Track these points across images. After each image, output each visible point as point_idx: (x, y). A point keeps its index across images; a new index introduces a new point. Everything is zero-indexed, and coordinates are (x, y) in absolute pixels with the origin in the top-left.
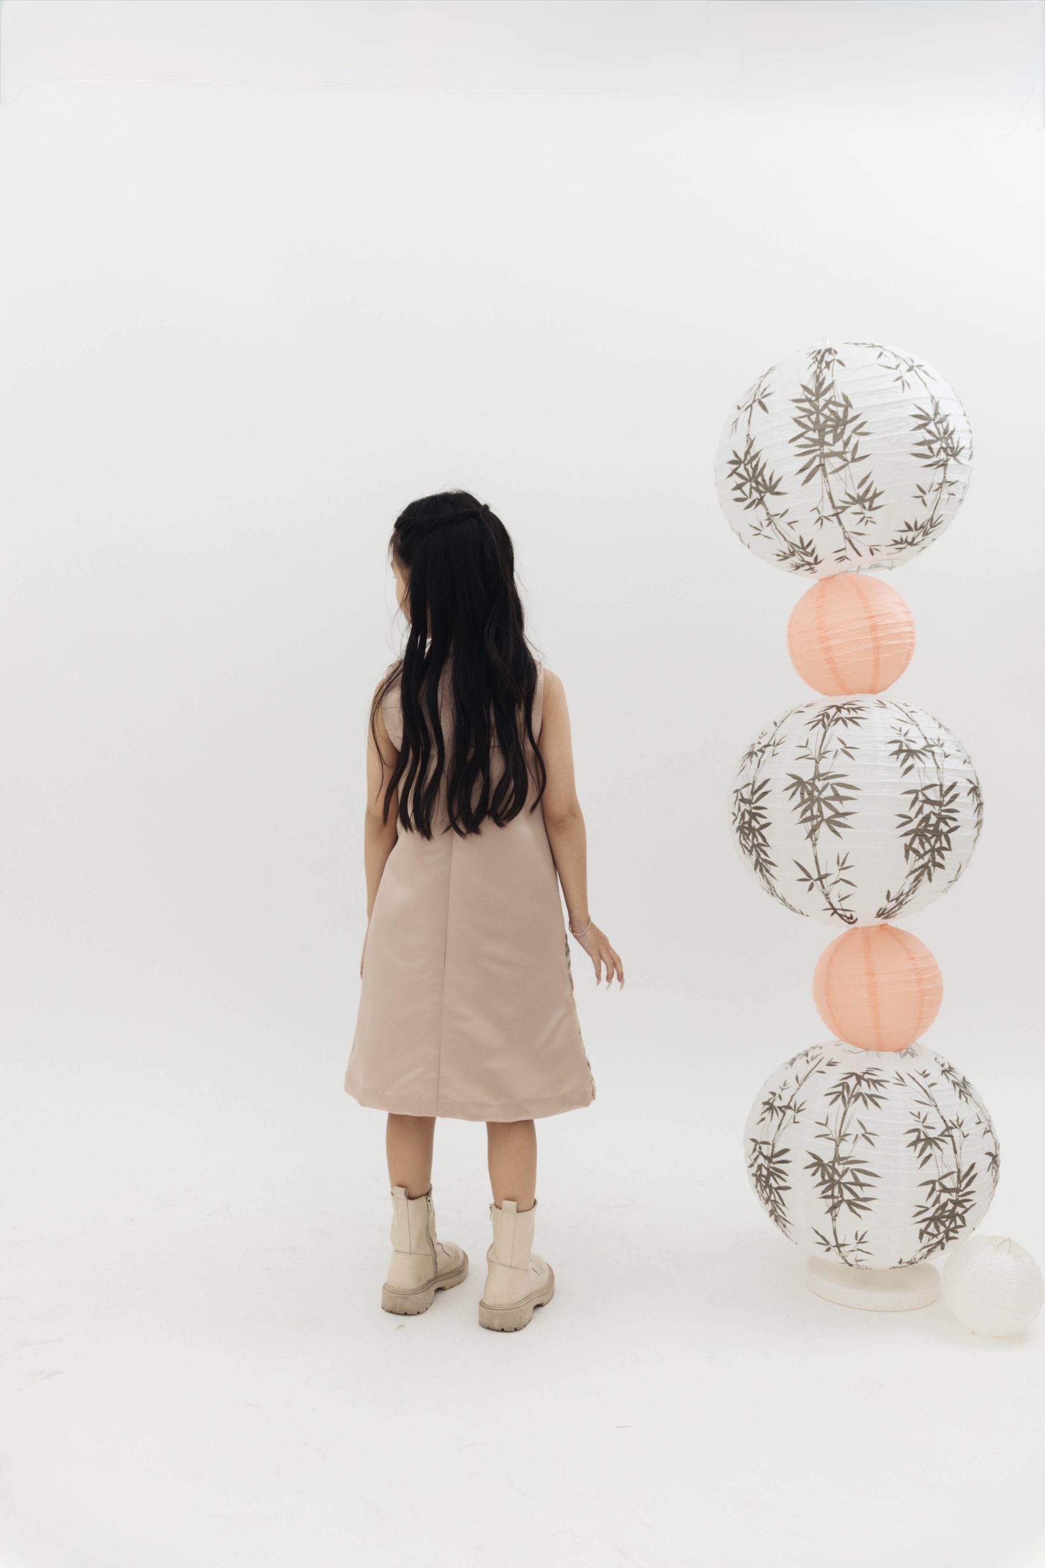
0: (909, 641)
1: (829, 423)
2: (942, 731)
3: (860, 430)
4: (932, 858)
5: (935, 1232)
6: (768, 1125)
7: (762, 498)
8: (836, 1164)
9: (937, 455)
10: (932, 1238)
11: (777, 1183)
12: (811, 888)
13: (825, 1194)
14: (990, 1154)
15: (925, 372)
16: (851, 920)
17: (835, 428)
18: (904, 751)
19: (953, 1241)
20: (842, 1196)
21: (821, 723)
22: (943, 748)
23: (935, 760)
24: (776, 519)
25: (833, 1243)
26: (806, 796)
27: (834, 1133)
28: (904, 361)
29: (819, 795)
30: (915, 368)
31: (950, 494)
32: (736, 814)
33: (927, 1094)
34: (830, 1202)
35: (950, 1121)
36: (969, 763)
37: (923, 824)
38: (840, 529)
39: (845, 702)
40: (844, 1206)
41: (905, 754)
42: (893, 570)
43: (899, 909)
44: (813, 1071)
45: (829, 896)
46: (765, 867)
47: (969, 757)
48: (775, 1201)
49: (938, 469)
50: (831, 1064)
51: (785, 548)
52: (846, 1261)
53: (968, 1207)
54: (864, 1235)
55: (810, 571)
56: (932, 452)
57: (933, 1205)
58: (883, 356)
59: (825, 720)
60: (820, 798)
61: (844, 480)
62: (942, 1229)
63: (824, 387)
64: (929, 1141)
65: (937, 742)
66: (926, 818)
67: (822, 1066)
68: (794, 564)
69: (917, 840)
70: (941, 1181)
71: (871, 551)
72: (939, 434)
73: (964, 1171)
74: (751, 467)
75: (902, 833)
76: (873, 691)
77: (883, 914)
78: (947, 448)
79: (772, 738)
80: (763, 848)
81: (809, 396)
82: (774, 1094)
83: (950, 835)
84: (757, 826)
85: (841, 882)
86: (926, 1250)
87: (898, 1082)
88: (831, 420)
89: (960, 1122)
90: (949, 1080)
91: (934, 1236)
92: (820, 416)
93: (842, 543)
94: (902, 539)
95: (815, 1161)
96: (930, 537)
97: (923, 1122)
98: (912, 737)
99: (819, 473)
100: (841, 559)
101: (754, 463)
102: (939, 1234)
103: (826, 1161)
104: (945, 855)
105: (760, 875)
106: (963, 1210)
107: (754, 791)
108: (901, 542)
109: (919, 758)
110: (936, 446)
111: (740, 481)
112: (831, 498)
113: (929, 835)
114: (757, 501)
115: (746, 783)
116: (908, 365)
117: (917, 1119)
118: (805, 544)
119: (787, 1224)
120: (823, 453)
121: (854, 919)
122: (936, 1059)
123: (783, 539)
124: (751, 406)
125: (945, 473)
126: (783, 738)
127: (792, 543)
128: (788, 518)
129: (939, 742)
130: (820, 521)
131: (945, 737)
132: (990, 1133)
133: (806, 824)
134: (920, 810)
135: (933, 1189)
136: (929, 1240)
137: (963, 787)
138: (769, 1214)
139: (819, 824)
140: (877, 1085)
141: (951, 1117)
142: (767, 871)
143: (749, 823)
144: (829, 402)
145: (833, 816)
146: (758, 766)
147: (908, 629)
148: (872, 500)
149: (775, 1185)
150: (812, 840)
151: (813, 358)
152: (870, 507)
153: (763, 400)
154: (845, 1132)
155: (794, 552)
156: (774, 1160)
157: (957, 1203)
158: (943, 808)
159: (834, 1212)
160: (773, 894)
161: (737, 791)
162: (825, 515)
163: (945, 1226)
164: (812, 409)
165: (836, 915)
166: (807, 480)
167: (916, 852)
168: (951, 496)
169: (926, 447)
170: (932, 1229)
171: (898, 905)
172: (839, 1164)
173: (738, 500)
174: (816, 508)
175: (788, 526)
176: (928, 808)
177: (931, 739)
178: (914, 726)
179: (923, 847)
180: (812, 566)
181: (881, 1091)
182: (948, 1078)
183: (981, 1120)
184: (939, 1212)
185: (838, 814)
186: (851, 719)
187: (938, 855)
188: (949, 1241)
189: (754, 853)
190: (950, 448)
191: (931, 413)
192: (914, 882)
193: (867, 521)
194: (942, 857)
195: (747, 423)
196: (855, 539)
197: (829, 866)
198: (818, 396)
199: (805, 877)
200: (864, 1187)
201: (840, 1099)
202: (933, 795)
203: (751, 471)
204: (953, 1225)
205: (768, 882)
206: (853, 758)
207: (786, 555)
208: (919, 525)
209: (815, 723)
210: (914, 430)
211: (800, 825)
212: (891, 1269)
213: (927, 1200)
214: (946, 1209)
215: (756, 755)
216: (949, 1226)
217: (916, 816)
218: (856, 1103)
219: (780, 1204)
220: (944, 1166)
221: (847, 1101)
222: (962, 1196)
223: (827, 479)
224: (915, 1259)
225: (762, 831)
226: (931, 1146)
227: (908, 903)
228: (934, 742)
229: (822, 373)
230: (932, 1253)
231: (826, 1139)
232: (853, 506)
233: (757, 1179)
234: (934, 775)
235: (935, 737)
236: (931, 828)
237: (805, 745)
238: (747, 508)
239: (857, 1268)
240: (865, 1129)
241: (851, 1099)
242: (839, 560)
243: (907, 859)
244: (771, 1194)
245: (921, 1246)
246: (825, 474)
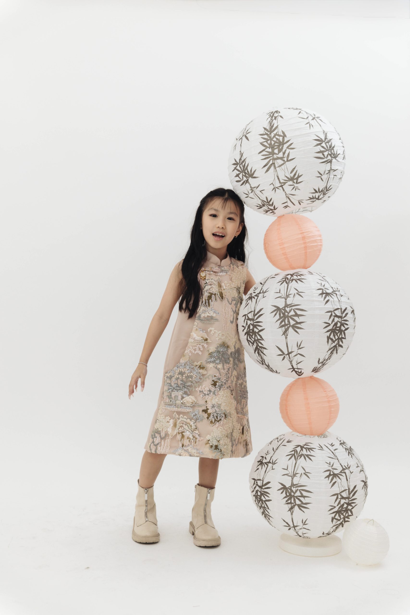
0: (320, 244)
1: (276, 144)
2: (338, 285)
3: (290, 147)
4: (338, 342)
5: (339, 518)
6: (260, 472)
7: (248, 180)
8: (292, 487)
9: (327, 157)
10: (338, 521)
12: (284, 359)
13: (287, 502)
14: (363, 481)
15: (321, 120)
16: (300, 374)
17: (279, 146)
18: (324, 293)
19: (347, 523)
20: (295, 503)
21: (285, 281)
22: (340, 292)
23: (337, 297)
24: (255, 189)
25: (292, 526)
26: (282, 315)
27: (291, 473)
28: (311, 115)
29: (288, 314)
30: (316, 118)
31: (334, 175)
32: (245, 326)
33: (334, 454)
34: (290, 506)
35: (344, 466)
36: (350, 299)
37: (335, 327)
38: (284, 193)
39: (294, 273)
40: (296, 507)
41: (325, 294)
42: (312, 212)
43: (322, 367)
44: (280, 445)
45: (292, 362)
46: (260, 350)
47: (349, 297)
48: (264, 507)
49: (328, 164)
50: (288, 442)
51: (260, 203)
52: (298, 534)
53: (353, 506)
54: (306, 521)
55: (272, 213)
56: (324, 156)
57: (338, 505)
58: (301, 113)
59: (287, 280)
60: (288, 316)
61: (284, 170)
62: (342, 517)
63: (274, 128)
64: (335, 475)
65: (337, 289)
66: (336, 324)
67: (285, 443)
68: (265, 210)
69: (332, 334)
70: (341, 494)
71: (299, 202)
72: (327, 148)
73: (351, 489)
74: (242, 166)
75: (326, 331)
76: (305, 267)
77: (315, 370)
78: (331, 154)
79: (261, 289)
80: (260, 341)
81: (267, 132)
82: (263, 457)
83: (346, 332)
84: (257, 331)
85: (298, 355)
86: (335, 527)
87: (320, 449)
88: (277, 143)
89: (349, 466)
90: (343, 448)
91: (339, 520)
92: (272, 141)
93: (286, 200)
94: (313, 197)
95: (282, 486)
96: (327, 196)
97: (332, 467)
98: (327, 287)
99: (272, 168)
100: (286, 207)
101: (243, 164)
102: (341, 519)
103: (287, 487)
104: (343, 341)
105: (257, 355)
106: (351, 507)
107: (255, 314)
108: (313, 198)
109: (331, 296)
110: (326, 154)
111: (238, 172)
112: (278, 179)
113: (337, 332)
114: (246, 181)
115: (250, 311)
116: (313, 117)
117: (329, 465)
118: (269, 201)
119: (270, 518)
120: (274, 158)
121: (302, 373)
122: (337, 438)
123: (259, 199)
124: (242, 138)
125: (331, 166)
126: (268, 288)
127: (263, 200)
128: (260, 189)
129: (338, 290)
130: (274, 190)
131: (339, 288)
132: (363, 471)
133: (282, 328)
134: (333, 320)
135: (337, 498)
136: (336, 522)
137: (349, 310)
138: (261, 514)
139: (288, 328)
140: (310, 450)
141: (345, 464)
142: (262, 352)
143: (252, 330)
144: (275, 135)
145: (295, 324)
146: (256, 303)
147: (319, 238)
148: (297, 179)
149: (264, 499)
150: (285, 335)
151: (269, 115)
152: (297, 182)
153: (247, 135)
154: (296, 472)
155: (264, 204)
156: (263, 487)
157: (348, 504)
158: (343, 319)
159: (292, 510)
160: (262, 364)
161: (245, 315)
162: (276, 187)
163: (343, 515)
164: (268, 138)
165: (294, 371)
166: (267, 171)
167: (332, 339)
168: (335, 176)
169: (321, 154)
170: (337, 517)
171: (322, 365)
172: (293, 488)
173: (237, 181)
174: (272, 184)
175: (260, 192)
176: (336, 319)
177: (334, 288)
178: (326, 283)
179: (335, 338)
180: (273, 211)
181: (312, 453)
182: (343, 446)
183: (359, 466)
184: (340, 508)
185: (297, 323)
186: (299, 279)
187: (341, 341)
188: (346, 523)
189: (255, 344)
190: (333, 154)
191: (323, 139)
192: (330, 354)
193: (296, 189)
195: (240, 146)
196: (291, 197)
197: (293, 348)
198: (271, 132)
199: (281, 353)
200: (305, 498)
201: (293, 457)
202: (338, 313)
203: (242, 168)
204: (347, 515)
205: (261, 358)
206: (302, 297)
207: (261, 206)
208: (320, 190)
209: (282, 281)
210: (315, 146)
211: (279, 329)
212: (319, 537)
213: (335, 503)
214: (344, 507)
215: (254, 298)
216: (345, 515)
217: (332, 323)
218: (300, 459)
219: (267, 508)
220: (342, 487)
221: (296, 458)
222: (351, 501)
223: (276, 170)
224: (330, 532)
225: (259, 333)
226: (336, 477)
227: (327, 364)
228: (336, 290)
229: (273, 122)
230: (338, 529)
231: (287, 476)
232: (288, 182)
233: (256, 498)
234: (338, 304)
235: (336, 288)
236: (338, 329)
237: (279, 292)
238: (241, 185)
239: (303, 538)
240: (305, 471)
241: (298, 457)
242: (285, 208)
243: (328, 343)
244: (262, 504)
245: (332, 525)
246: (275, 168)
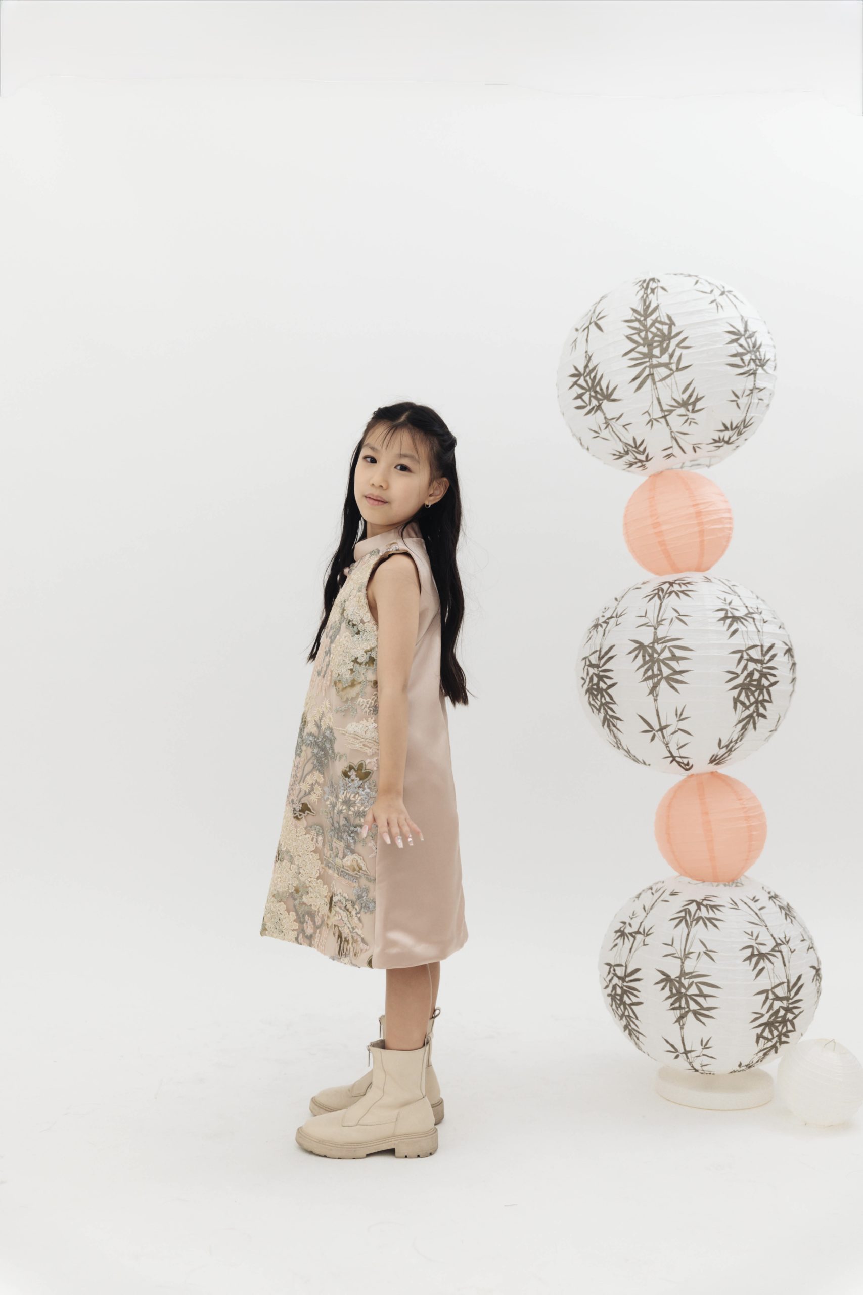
0: (728, 526)
1: (656, 339)
2: (759, 601)
3: (682, 345)
4: (756, 709)
5: (770, 1037)
6: (621, 950)
7: (600, 405)
8: (683, 979)
9: (748, 365)
10: (767, 1042)
11: (630, 999)
12: (653, 739)
13: (673, 1006)
14: (813, 967)
15: (735, 296)
16: (687, 767)
17: (661, 343)
18: (730, 617)
19: (785, 1044)
20: (688, 1007)
21: (657, 595)
22: (762, 615)
23: (755, 624)
24: (612, 422)
25: (682, 1050)
26: (647, 658)
27: (679, 952)
28: (717, 287)
29: (659, 656)
30: (726, 293)
31: (759, 399)
32: (585, 678)
33: (758, 916)
34: (678, 1013)
35: (779, 938)
36: (783, 628)
37: (748, 680)
38: (667, 429)
39: (676, 579)
40: (690, 1015)
41: (730, 620)
42: (712, 468)
43: (729, 755)
44: (658, 901)
45: (669, 745)
46: (612, 722)
47: (783, 624)
48: (629, 1016)
49: (749, 377)
50: (673, 894)
51: (620, 448)
52: (692, 1067)
53: (797, 1014)
54: (708, 1042)
55: (641, 468)
56: (744, 362)
57: (768, 1012)
58: (698, 284)
59: (660, 593)
60: (659, 659)
61: (670, 387)
62: (776, 1033)
63: (651, 309)
64: (762, 956)
65: (756, 610)
66: (751, 674)
67: (666, 896)
68: (628, 462)
69: (743, 694)
70: (773, 990)
71: (694, 448)
72: (749, 347)
73: (793, 981)
74: (590, 378)
75: (732, 687)
76: (699, 569)
77: (715, 760)
78: (756, 359)
79: (615, 610)
80: (611, 706)
81: (638, 317)
82: (624, 923)
83: (771, 689)
84: (604, 687)
85: (680, 731)
86: (762, 1053)
87: (733, 906)
88: (658, 336)
89: (787, 940)
90: (775, 905)
91: (769, 1040)
92: (649, 333)
93: (669, 442)
94: (720, 438)
95: (664, 977)
96: (743, 436)
97: (756, 940)
98: (735, 606)
99: (649, 382)
100: (669, 456)
101: (593, 375)
102: (773, 1038)
103: (673, 977)
104: (767, 707)
105: (607, 730)
106: (793, 1016)
107: (601, 656)
108: (719, 441)
109: (742, 623)
110: (747, 358)
111: (581, 391)
112: (660, 403)
113: (754, 689)
114: (595, 408)
115: (593, 650)
116: (720, 290)
117: (751, 937)
118: (638, 444)
119: (640, 1036)
120: (652, 364)
121: (690, 765)
122: (763, 888)
123: (618, 440)
124: (588, 327)
125: (755, 381)
126: (625, 610)
127: (626, 444)
128: (622, 421)
129: (758, 610)
130: (650, 423)
131: (762, 606)
132: (812, 950)
133: (647, 682)
134: (745, 667)
135: (767, 998)
136: (764, 1044)
137: (780, 649)
138: (623, 1030)
139: (659, 681)
140: (714, 909)
141: (779, 935)
142: (615, 726)
143: (598, 684)
144: (655, 321)
145: (671, 674)
146: (604, 636)
147: (727, 515)
148: (694, 403)
149: (628, 1001)
150: (653, 695)
151: (640, 286)
152: (693, 409)
153: (599, 322)
154: (689, 950)
155: (628, 451)
156: (627, 979)
157: (788, 1010)
158: (765, 666)
159: (681, 1022)
160: (618, 747)
161: (585, 658)
162: (655, 417)
163: (778, 1031)
164: (641, 328)
165: (674, 762)
166: (639, 388)
167: (743, 703)
168: (760, 401)
169: (738, 358)
170: (767, 1034)
171: (729, 751)
172: (685, 979)
173: (578, 408)
174: (647, 412)
175: (623, 428)
176: (751, 666)
177: (751, 607)
178: (737, 597)
179: (749, 700)
180: (644, 463)
181: (718, 914)
182: (774, 903)
183: (805, 939)
184: (773, 1018)
185: (676, 672)
186: (682, 592)
187: (761, 706)
188: (782, 1045)
189: (602, 711)
190: (759, 359)
191: (742, 330)
192: (742, 730)
193: (691, 422)
194: (765, 708)
195: (585, 342)
196: (681, 438)
197: (668, 717)
198: (646, 316)
199: (648, 729)
200: (707, 998)
201: (683, 922)
202: (756, 654)
203: (590, 382)
204: (784, 1030)
205: (615, 737)
206: (686, 624)
207: (621, 454)
208: (734, 426)
209: (652, 596)
210: (728, 344)
211: (643, 683)
212: (731, 1073)
213: (762, 1007)
214: (779, 1015)
215: (601, 626)
216: (782, 1031)
217: (742, 672)
218: (697, 925)
219: (633, 1018)
220: (775, 977)
221: (689, 924)
222: (792, 1003)
223: (656, 386)
224: (752, 1062)
225: (609, 691)
226: (764, 959)
227: (737, 750)
228: (754, 610)
229: (648, 298)
230: (767, 1056)
231: (673, 958)
232: (678, 409)
233: (612, 999)
234: (756, 637)
235: (755, 606)
236: (755, 683)
237: (644, 615)
238: (587, 414)
239: (702, 1073)
240: (706, 947)
241: (692, 922)
242: (667, 457)
243: (735, 710)
244: (625, 1010)
245: (757, 1049)
246: (654, 383)
